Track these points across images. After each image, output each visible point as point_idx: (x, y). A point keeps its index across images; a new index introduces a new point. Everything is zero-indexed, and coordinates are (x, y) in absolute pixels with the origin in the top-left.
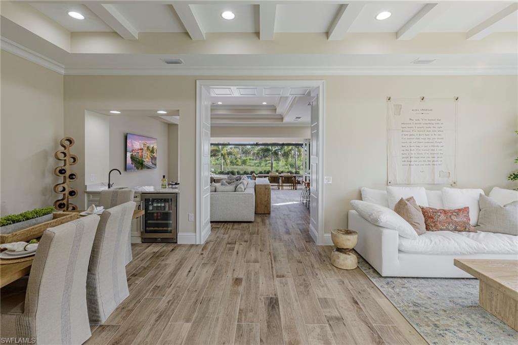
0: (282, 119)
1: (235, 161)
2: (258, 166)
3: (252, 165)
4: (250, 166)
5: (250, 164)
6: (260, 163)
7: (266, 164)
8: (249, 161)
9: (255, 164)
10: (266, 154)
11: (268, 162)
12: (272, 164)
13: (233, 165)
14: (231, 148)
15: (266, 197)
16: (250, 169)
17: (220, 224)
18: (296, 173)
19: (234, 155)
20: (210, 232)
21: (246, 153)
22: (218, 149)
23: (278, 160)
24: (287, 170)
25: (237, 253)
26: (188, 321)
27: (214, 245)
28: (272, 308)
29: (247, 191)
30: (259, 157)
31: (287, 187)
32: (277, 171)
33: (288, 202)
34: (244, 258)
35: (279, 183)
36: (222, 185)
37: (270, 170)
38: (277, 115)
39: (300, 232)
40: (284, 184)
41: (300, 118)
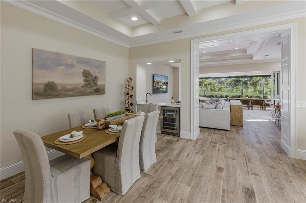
0: (252, 58)
1: (213, 89)
2: (231, 92)
3: (226, 91)
4: (225, 92)
5: (224, 90)
6: (232, 90)
7: (237, 91)
8: (223, 88)
9: (228, 91)
10: (237, 83)
11: (239, 89)
12: (242, 91)
13: (212, 91)
14: (211, 80)
15: (240, 114)
16: (225, 94)
17: (206, 129)
18: (264, 97)
19: (213, 85)
20: (199, 133)
21: (221, 83)
22: (202, 81)
23: (248, 88)
24: (255, 95)
25: (219, 150)
26: (189, 185)
27: (202, 142)
28: (249, 196)
29: (224, 109)
30: (231, 86)
31: (256, 108)
32: (247, 96)
33: (258, 119)
34: (224, 154)
35: (249, 104)
36: (206, 104)
37: (241, 95)
38: (248, 55)
39: (271, 144)
40: (253, 106)
41: (268, 55)
